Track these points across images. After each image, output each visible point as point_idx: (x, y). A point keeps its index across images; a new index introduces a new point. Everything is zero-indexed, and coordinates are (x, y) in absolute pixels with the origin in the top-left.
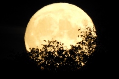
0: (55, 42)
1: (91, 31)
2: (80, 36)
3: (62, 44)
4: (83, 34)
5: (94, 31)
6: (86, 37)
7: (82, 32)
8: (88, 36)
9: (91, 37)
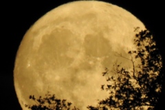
0: (53, 98)
1: (129, 76)
2: (105, 87)
3: (66, 103)
4: (111, 83)
5: (134, 77)
6: (117, 89)
7: (109, 79)
8: (121, 88)
9: (128, 89)
